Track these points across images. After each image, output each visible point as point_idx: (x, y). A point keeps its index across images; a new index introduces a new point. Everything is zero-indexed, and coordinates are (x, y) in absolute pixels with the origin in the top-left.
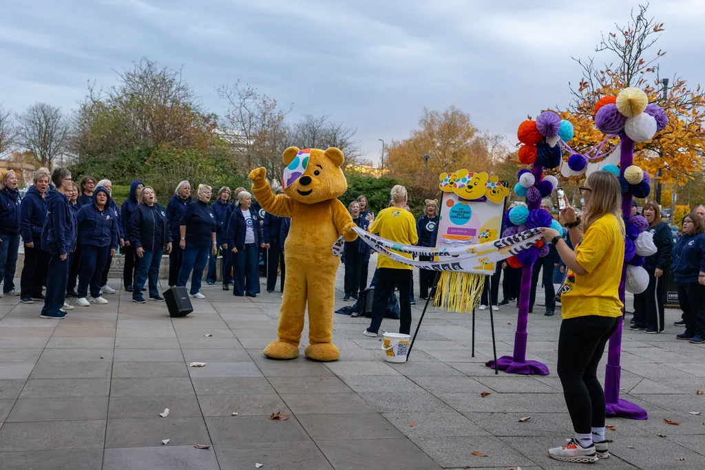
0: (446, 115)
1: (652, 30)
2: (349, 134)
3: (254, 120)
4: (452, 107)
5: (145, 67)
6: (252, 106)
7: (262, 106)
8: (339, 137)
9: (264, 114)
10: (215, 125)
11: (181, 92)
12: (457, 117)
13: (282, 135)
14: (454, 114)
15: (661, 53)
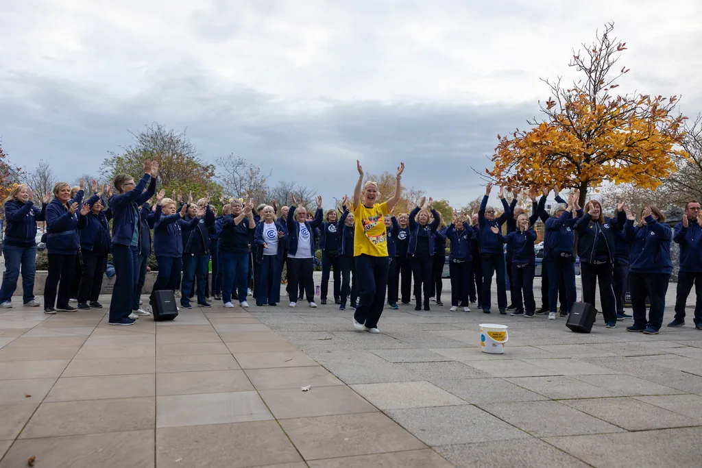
0: (382, 178)
1: (616, 49)
2: (312, 194)
3: (243, 182)
4: (386, 172)
5: (155, 129)
6: (242, 172)
7: (250, 172)
8: (305, 196)
9: (251, 178)
10: (212, 174)
11: (185, 149)
12: (390, 179)
13: (264, 193)
14: (387, 177)
15: (625, 70)
